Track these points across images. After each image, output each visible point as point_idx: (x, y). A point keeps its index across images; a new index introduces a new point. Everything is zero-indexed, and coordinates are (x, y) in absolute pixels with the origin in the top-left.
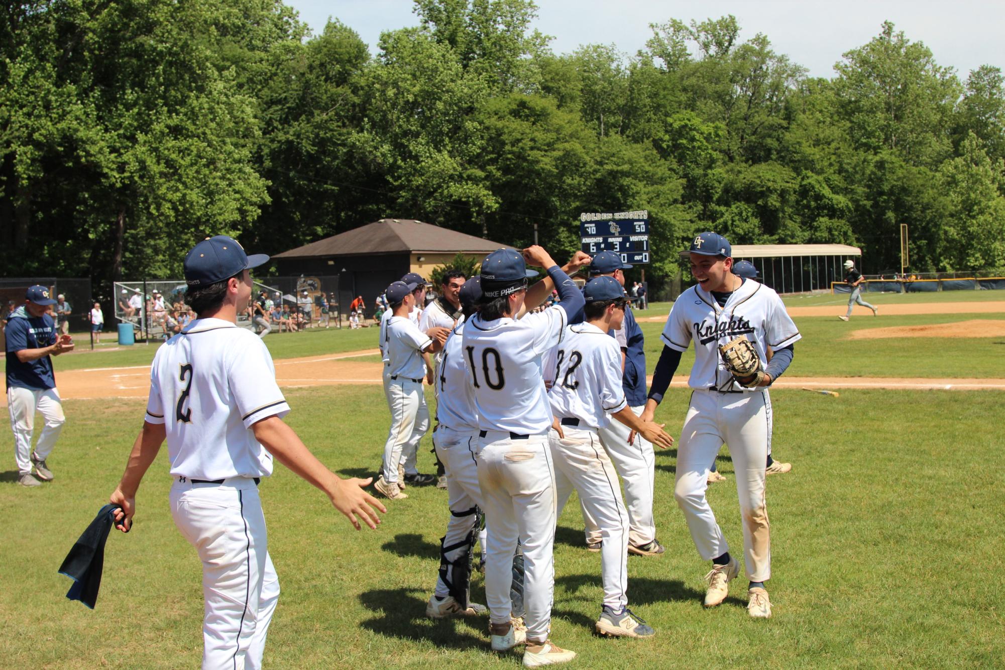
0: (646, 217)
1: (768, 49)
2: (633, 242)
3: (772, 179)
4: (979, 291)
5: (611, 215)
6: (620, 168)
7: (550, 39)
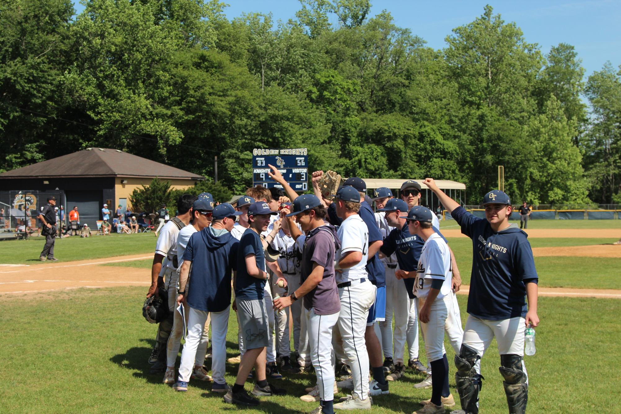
0: (305, 154)
1: (392, 23)
2: (295, 174)
3: (397, 126)
4: (558, 221)
5: (278, 151)
6: (281, 113)
7: (224, 6)
